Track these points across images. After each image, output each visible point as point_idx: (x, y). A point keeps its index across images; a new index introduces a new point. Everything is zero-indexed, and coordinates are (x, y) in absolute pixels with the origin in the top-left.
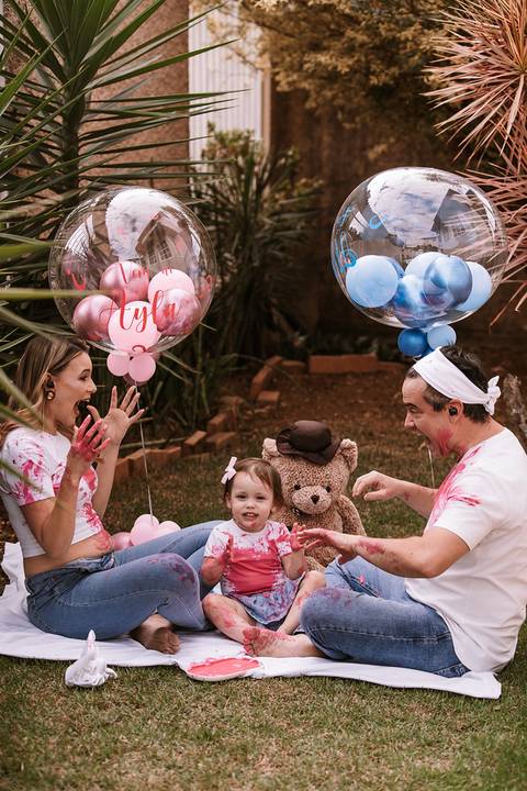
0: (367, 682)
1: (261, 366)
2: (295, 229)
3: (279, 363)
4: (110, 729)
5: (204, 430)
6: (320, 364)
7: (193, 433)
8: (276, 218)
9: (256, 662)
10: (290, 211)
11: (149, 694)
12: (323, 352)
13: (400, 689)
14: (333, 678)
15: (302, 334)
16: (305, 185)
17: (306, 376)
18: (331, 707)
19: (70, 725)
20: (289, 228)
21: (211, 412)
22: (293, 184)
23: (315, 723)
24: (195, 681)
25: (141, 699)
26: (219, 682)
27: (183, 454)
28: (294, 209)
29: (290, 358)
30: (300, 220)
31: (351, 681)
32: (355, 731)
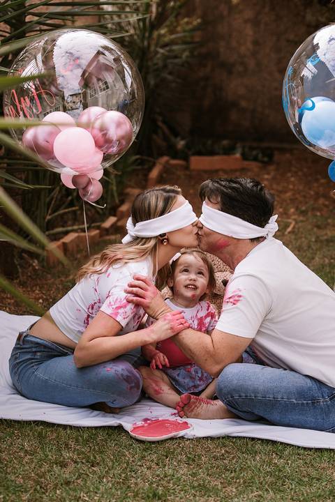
0: (282, 443)
1: (154, 165)
2: (181, 57)
3: (167, 162)
4: (71, 486)
5: (115, 215)
6: (198, 162)
7: (108, 218)
8: (168, 48)
9: (186, 423)
10: (177, 44)
11: (101, 453)
12: (199, 153)
13: (310, 449)
14: (253, 439)
15: (183, 139)
16: (187, 23)
17: (188, 173)
18: (256, 467)
19: (38, 483)
20: (176, 57)
21: (120, 201)
22: (177, 21)
23: (245, 482)
24: (137, 440)
25: (95, 458)
26: (158, 442)
27: (101, 235)
28: (180, 42)
29: (174, 157)
30: (184, 50)
31: (268, 441)
32: (280, 491)
